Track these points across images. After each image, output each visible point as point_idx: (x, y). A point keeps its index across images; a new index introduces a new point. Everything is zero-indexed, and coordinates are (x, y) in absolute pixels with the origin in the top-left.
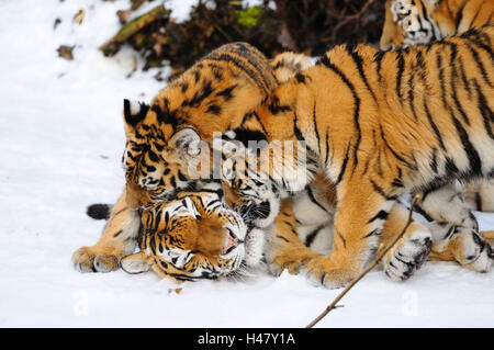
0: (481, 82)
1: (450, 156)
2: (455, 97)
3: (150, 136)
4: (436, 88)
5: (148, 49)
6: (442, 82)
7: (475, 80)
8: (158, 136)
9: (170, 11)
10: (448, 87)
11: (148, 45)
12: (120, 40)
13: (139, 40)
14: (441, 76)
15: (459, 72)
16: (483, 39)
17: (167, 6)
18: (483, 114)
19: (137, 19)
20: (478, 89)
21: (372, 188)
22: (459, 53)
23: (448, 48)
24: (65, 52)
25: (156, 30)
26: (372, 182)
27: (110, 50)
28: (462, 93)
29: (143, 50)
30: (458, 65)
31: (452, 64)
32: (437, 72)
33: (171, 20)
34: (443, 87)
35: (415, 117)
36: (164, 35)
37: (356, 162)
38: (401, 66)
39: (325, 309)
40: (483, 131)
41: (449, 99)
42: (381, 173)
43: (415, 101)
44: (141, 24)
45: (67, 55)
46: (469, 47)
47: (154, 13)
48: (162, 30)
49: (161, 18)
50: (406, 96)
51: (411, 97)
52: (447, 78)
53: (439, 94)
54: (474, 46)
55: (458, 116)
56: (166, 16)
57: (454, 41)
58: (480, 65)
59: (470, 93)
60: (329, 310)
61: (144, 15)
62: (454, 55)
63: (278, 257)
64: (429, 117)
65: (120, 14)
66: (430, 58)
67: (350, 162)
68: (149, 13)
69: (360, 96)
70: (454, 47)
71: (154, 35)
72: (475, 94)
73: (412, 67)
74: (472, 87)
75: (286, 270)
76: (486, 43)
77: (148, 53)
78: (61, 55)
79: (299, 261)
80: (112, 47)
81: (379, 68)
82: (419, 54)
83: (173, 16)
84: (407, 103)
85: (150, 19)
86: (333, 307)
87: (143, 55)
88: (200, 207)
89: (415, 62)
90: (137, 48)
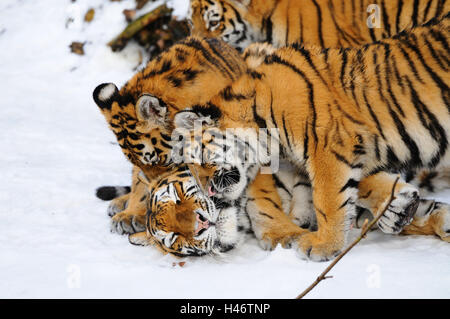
0: (412, 78)
1: (390, 145)
2: (389, 91)
3: (122, 122)
4: (373, 81)
5: (152, 44)
6: (379, 77)
7: (406, 77)
8: (127, 119)
9: (172, 10)
10: (384, 81)
11: (152, 40)
12: (126, 36)
13: (144, 36)
14: (377, 71)
15: (393, 69)
16: (411, 39)
17: (169, 5)
18: (416, 107)
19: (142, 17)
20: (410, 85)
21: (335, 158)
22: (392, 53)
23: (382, 48)
24: (77, 48)
25: (160, 27)
26: (333, 152)
27: (117, 46)
28: (396, 88)
29: (147, 46)
30: (391, 62)
31: (386, 61)
32: (374, 67)
33: (173, 18)
34: (379, 82)
35: (357, 104)
36: (166, 31)
37: (316, 139)
38: (345, 59)
39: (315, 280)
40: (418, 123)
41: (385, 92)
42: (341, 142)
43: (356, 90)
44: (146, 21)
45: (79, 51)
46: (400, 47)
47: (157, 12)
48: (165, 27)
49: (164, 15)
50: (348, 85)
51: (353, 87)
52: (383, 74)
53: (376, 87)
54: (403, 46)
55: (394, 108)
56: (168, 14)
57: (388, 41)
58: (411, 64)
59: (403, 88)
60: (319, 280)
61: (148, 14)
62: (387, 53)
63: (266, 234)
64: (369, 106)
65: (126, 12)
66: (368, 56)
67: (311, 141)
68: (153, 12)
69: (311, 81)
70: (387, 47)
71: (158, 32)
72: (408, 90)
73: (353, 61)
74: (405, 84)
75: (279, 245)
76: (413, 43)
77: (152, 48)
78: (73, 51)
79: (289, 237)
80: (120, 43)
81: (326, 58)
82: (359, 52)
83: (174, 14)
84: (349, 91)
85: (154, 17)
86: (322, 277)
87: (147, 50)
88: (181, 193)
89: (356, 58)
90: (142, 44)
